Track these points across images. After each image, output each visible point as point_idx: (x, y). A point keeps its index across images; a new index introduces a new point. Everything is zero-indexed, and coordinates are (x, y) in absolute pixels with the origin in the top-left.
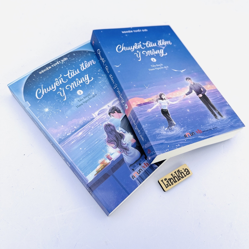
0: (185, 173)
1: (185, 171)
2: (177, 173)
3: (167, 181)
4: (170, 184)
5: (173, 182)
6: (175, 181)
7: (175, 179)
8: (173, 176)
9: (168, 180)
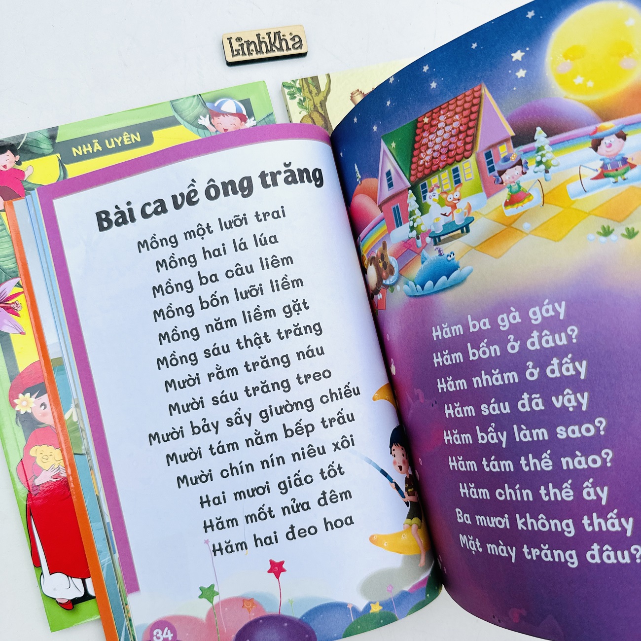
0: (290, 43)
1: (293, 39)
2: (272, 36)
3: (240, 43)
4: (246, 52)
5: (252, 50)
6: (259, 50)
7: (261, 48)
8: (259, 40)
9: (245, 42)
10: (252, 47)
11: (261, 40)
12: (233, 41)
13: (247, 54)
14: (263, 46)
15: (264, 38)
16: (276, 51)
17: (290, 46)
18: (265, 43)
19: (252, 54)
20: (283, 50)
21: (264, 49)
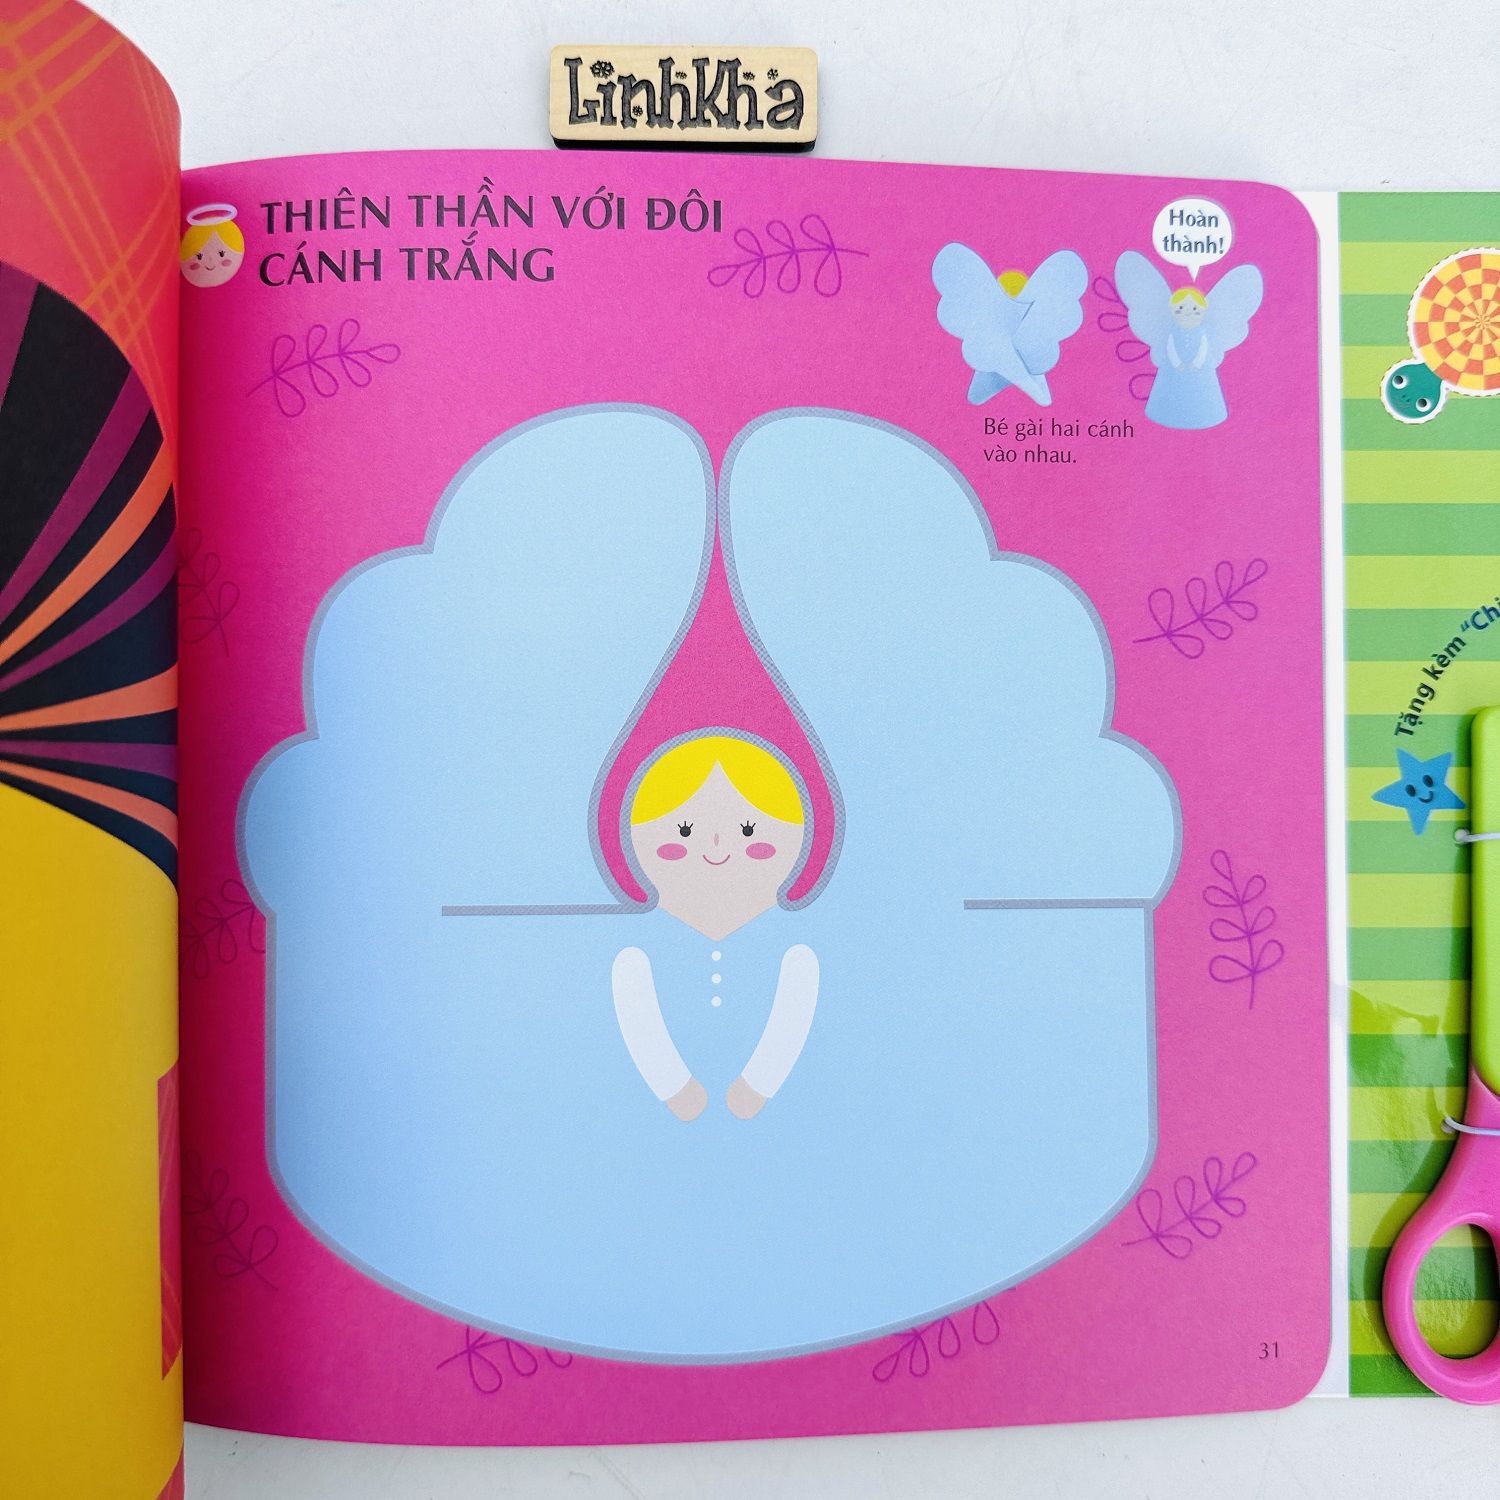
0: (765, 104)
1: (775, 91)
2: (711, 73)
3: (604, 81)
4: (617, 111)
5: (638, 110)
6: (658, 110)
7: (666, 105)
8: (666, 76)
9: (620, 78)
10: (640, 99)
11: (674, 80)
12: (584, 71)
13: (619, 118)
14: (676, 100)
15: (682, 75)
16: (714, 121)
17: (762, 114)
18: (685, 91)
19: (635, 120)
20: (738, 123)
21: (676, 111)
